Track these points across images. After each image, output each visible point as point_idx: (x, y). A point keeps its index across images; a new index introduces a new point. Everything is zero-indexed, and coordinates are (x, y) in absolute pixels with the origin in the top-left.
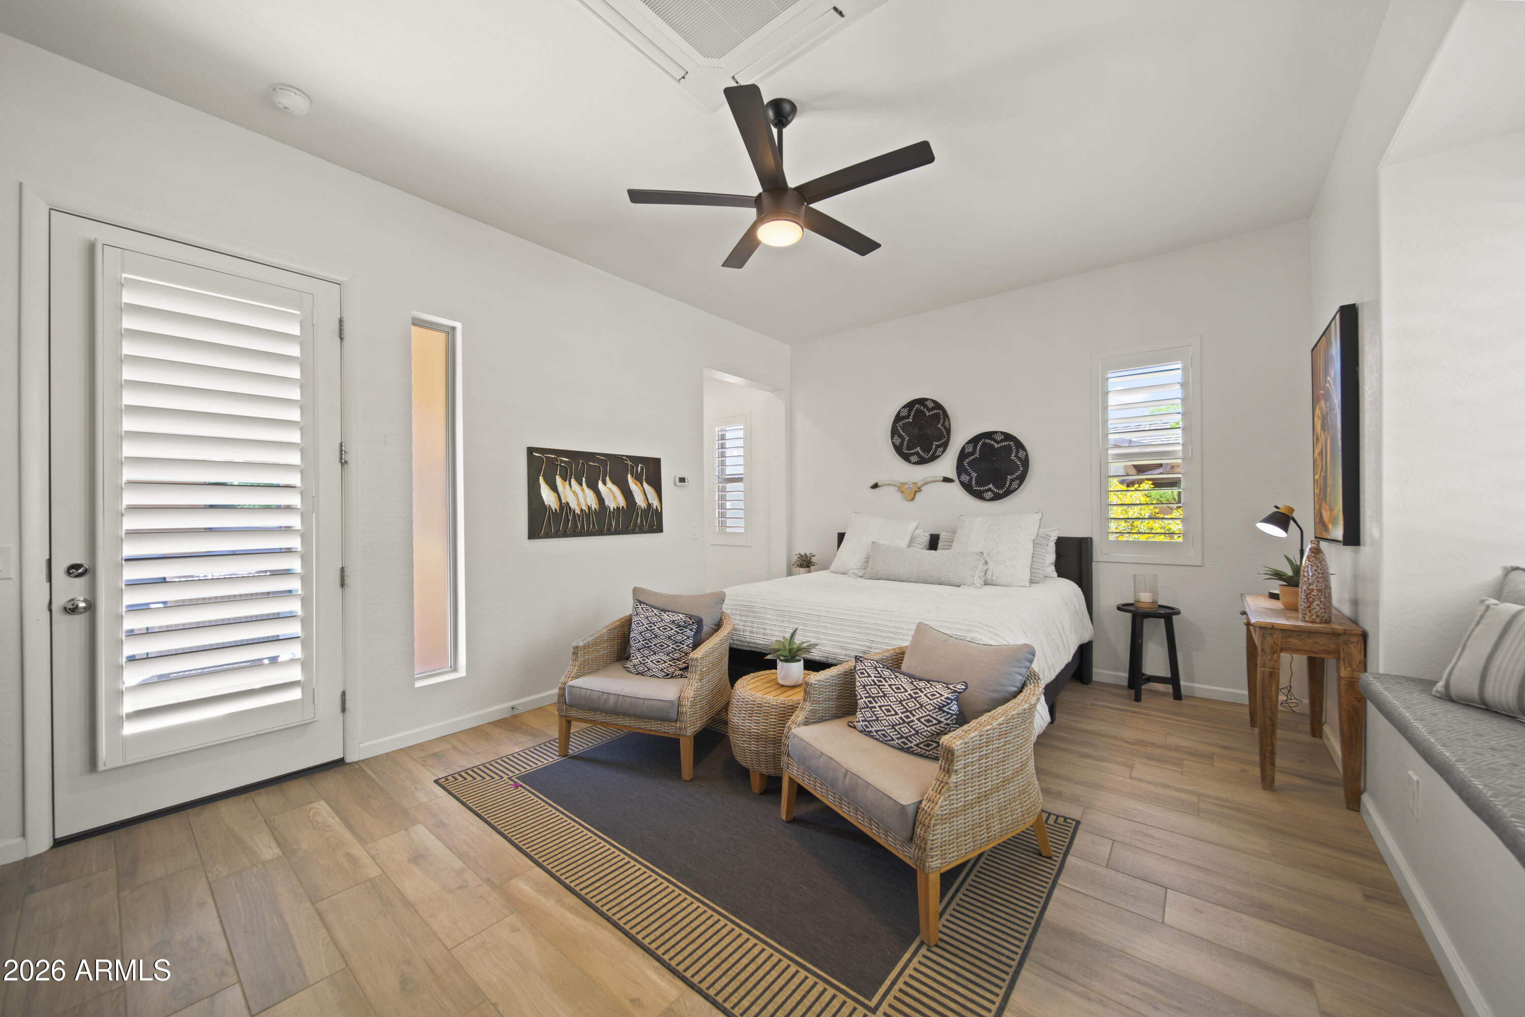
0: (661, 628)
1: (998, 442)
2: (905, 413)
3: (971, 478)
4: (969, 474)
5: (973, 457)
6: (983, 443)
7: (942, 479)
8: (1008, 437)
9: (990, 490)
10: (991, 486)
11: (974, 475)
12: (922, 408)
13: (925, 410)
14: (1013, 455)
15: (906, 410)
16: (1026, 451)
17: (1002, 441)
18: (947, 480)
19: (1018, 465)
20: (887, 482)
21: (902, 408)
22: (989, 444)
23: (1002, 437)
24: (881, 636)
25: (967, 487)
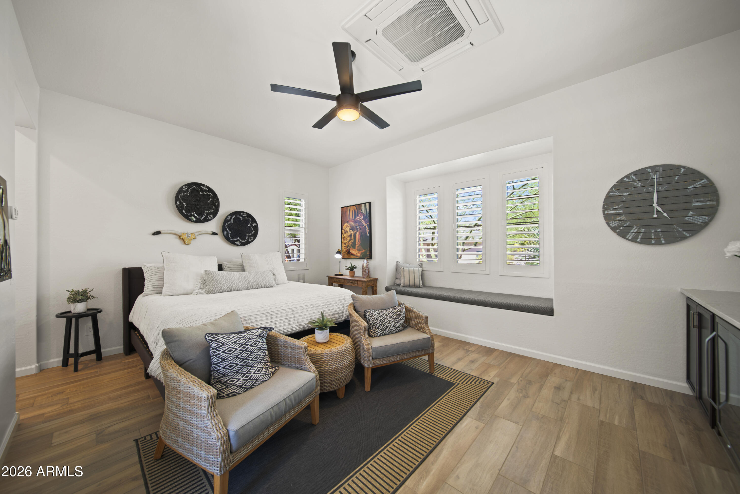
0: (253, 345)
1: (243, 217)
2: (185, 188)
3: (228, 234)
4: (227, 232)
5: (229, 223)
6: (235, 216)
7: (212, 233)
8: (249, 215)
9: (238, 240)
10: (239, 238)
11: (230, 232)
12: (198, 189)
13: (200, 190)
14: (249, 224)
15: (187, 187)
16: (257, 223)
17: (245, 217)
18: (214, 234)
19: (251, 229)
20: (167, 232)
21: (184, 185)
22: (238, 217)
23: (246, 215)
24: (324, 308)
25: (227, 238)
